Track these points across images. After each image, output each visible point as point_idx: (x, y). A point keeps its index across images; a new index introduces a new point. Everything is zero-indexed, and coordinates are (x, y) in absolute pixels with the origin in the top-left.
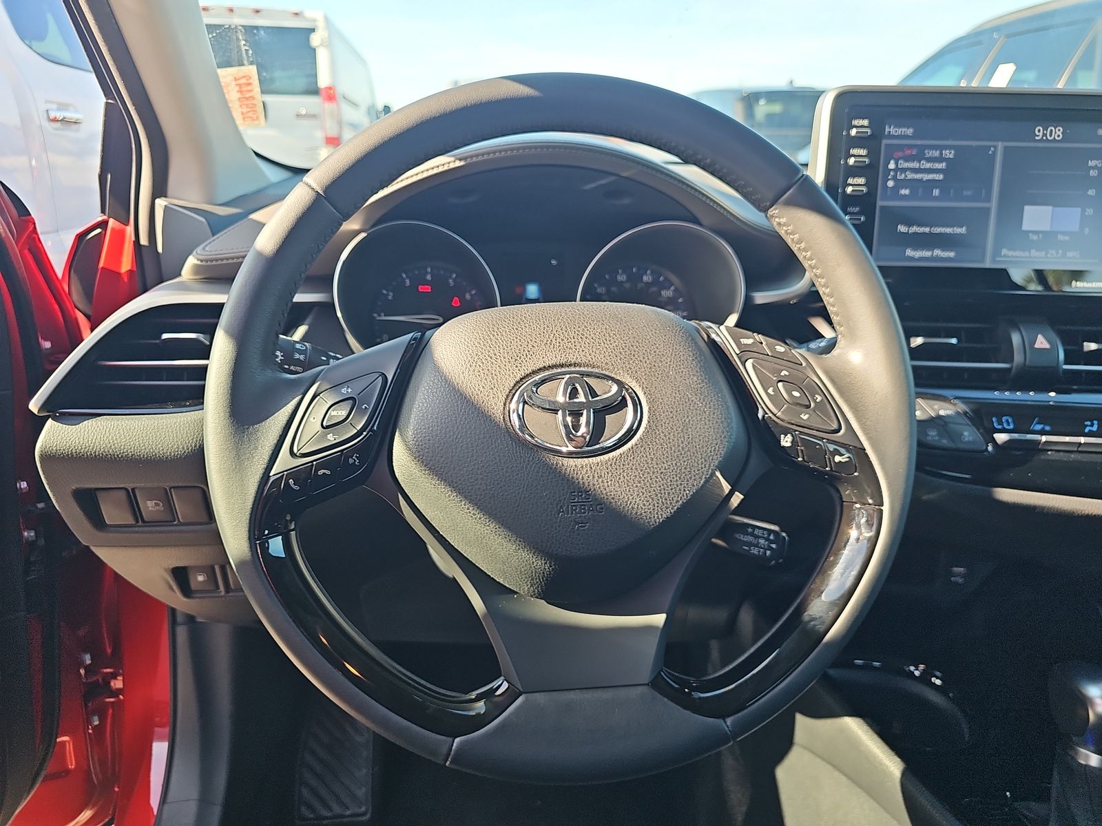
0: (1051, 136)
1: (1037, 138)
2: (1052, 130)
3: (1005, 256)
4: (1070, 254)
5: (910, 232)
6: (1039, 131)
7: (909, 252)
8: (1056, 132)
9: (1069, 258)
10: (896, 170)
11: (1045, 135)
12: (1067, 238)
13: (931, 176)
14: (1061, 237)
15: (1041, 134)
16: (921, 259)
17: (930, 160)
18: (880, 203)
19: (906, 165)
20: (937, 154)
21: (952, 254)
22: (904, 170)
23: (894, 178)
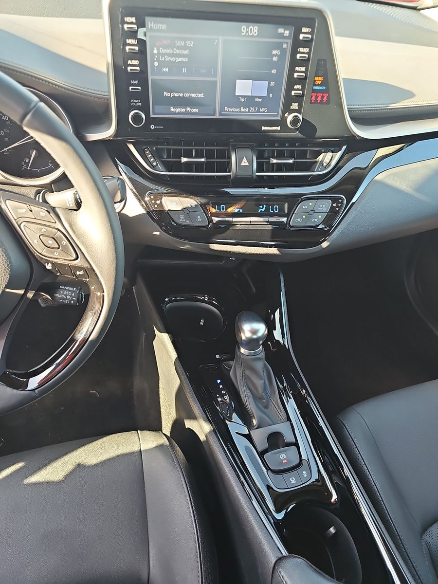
0: (251, 32)
1: (243, 34)
2: (251, 28)
3: (226, 111)
4: (262, 110)
5: (172, 96)
6: (244, 29)
7: (172, 109)
8: (254, 31)
9: (261, 112)
10: (159, 54)
11: (247, 32)
12: (261, 100)
13: (180, 59)
14: (257, 100)
15: (245, 31)
16: (179, 113)
17: (179, 48)
18: (150, 78)
19: (164, 51)
20: (183, 44)
21: (197, 110)
22: (163, 55)
23: (158, 60)
